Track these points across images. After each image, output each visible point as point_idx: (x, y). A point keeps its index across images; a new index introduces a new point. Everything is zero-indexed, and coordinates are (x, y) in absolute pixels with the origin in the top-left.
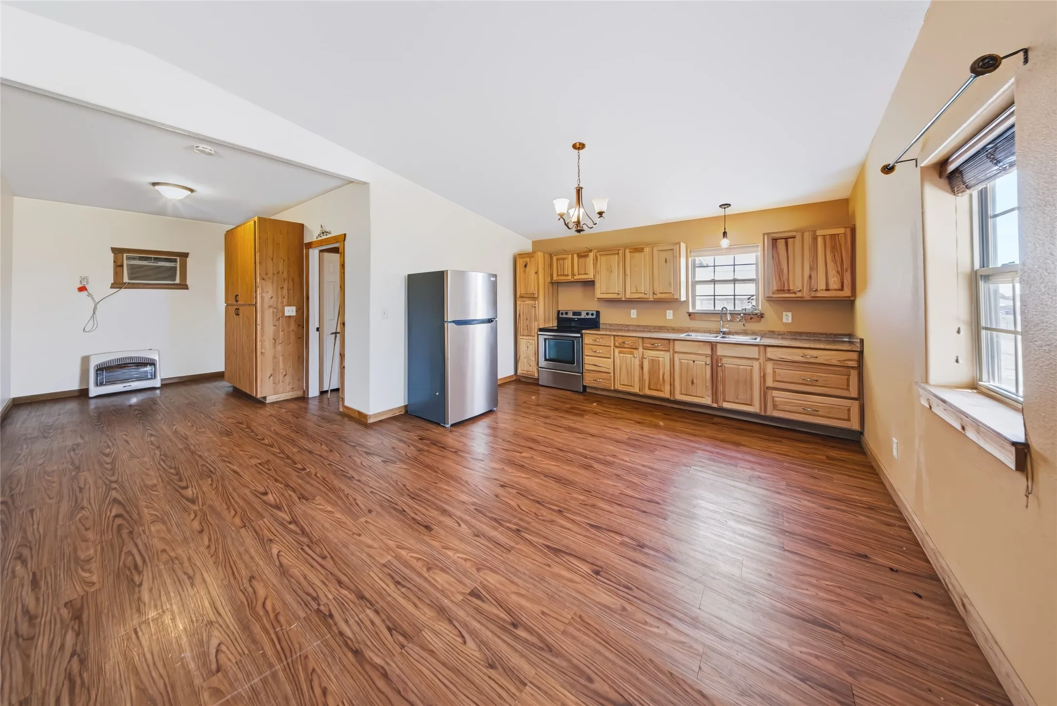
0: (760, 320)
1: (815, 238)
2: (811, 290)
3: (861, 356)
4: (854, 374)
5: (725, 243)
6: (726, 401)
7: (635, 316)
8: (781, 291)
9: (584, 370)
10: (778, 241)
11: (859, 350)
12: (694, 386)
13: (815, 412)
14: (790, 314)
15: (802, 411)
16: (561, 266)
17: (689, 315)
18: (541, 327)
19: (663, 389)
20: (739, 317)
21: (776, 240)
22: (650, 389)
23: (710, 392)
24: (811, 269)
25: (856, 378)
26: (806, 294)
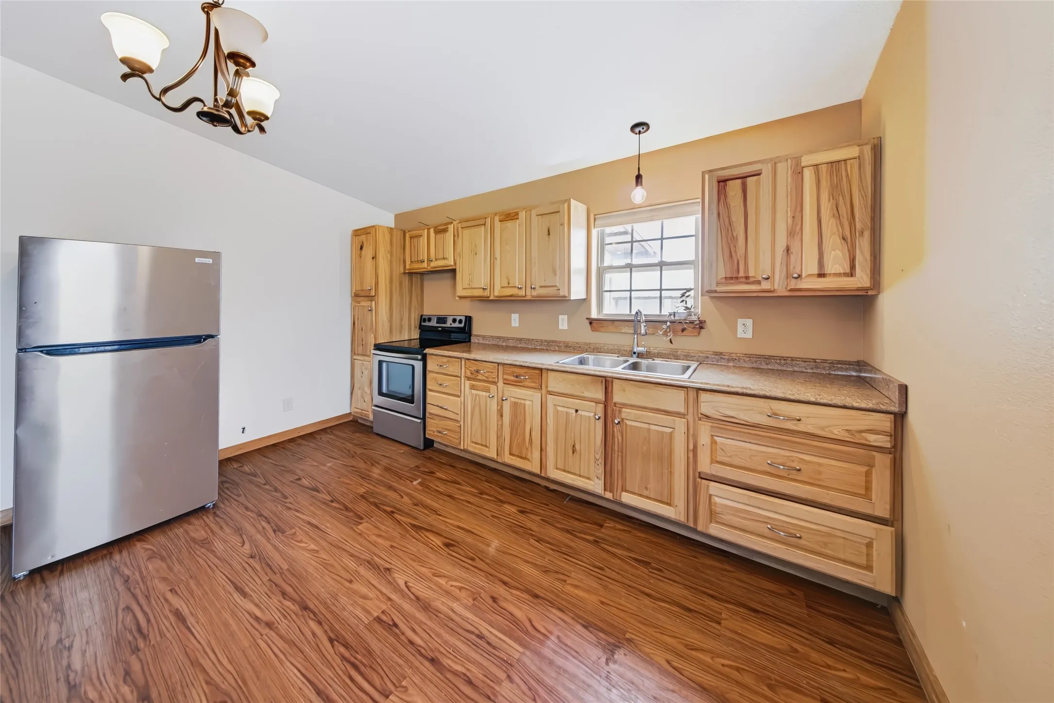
0: (699, 333)
1: (798, 172)
2: (788, 276)
3: (899, 423)
4: (883, 462)
5: (639, 195)
6: (626, 491)
7: (517, 325)
8: (733, 279)
9: (427, 414)
10: (730, 183)
11: (895, 409)
12: (577, 455)
13: (792, 538)
14: (749, 322)
15: (766, 532)
16: (414, 247)
17: (591, 323)
18: (380, 341)
19: (529, 457)
20: (664, 327)
21: (725, 181)
22: (511, 454)
23: (600, 470)
24: (791, 234)
25: (888, 473)
26: (779, 285)
